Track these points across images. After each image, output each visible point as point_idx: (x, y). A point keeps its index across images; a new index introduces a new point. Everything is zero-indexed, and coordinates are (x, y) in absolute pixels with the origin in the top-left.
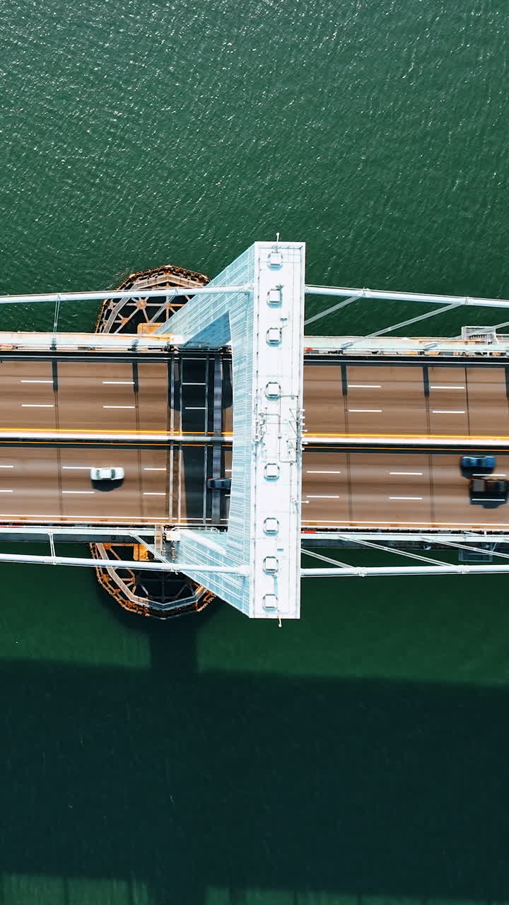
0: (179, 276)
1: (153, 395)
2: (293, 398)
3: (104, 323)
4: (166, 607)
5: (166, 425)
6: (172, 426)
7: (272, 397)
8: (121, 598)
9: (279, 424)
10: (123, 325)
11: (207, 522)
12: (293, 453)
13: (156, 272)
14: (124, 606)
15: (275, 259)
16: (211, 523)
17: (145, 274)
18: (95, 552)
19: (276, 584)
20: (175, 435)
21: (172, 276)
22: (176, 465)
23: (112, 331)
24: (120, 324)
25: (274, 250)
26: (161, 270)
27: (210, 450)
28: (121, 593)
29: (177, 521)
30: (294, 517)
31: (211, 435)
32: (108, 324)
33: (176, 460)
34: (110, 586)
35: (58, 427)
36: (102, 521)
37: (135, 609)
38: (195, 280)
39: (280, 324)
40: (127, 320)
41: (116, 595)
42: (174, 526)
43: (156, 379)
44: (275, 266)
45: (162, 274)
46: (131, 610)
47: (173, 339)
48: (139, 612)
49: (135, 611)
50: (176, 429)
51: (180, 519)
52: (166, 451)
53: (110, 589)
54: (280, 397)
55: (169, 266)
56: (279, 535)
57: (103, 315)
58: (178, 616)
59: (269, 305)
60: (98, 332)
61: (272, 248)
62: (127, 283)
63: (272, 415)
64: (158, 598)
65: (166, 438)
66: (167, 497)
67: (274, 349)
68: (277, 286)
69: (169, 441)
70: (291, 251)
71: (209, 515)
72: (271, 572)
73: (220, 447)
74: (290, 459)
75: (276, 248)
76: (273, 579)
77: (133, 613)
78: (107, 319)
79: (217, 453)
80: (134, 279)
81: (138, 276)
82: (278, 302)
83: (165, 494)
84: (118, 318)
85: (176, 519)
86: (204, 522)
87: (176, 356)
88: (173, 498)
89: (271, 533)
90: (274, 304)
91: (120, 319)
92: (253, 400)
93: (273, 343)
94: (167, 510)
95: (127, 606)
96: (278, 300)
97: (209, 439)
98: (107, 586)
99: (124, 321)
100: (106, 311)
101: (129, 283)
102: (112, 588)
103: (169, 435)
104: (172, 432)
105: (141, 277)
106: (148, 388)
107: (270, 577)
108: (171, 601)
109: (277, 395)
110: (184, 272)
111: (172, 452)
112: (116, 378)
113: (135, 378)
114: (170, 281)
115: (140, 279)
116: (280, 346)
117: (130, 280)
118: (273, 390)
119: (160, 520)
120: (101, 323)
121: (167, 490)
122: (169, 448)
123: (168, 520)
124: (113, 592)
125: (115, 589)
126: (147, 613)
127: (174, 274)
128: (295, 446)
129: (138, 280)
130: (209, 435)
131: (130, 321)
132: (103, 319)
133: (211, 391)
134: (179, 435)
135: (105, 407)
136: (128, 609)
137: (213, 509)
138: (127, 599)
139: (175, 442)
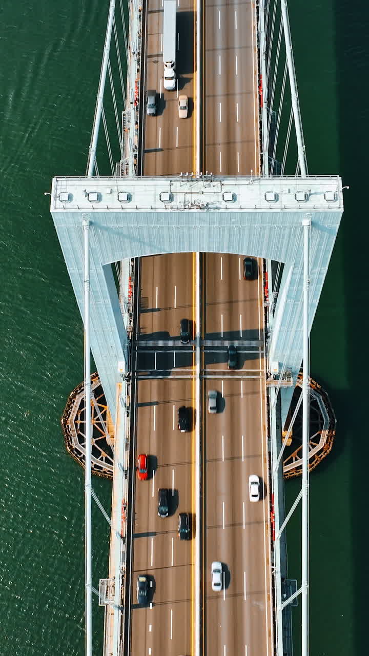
0: (70, 413)
1: (164, 390)
2: (172, 184)
3: (105, 470)
4: (327, 420)
5: (188, 381)
6: (189, 377)
7: (171, 198)
8: (322, 454)
9: (192, 193)
10: (106, 455)
11: (262, 349)
12: (214, 183)
13: (66, 430)
14: (328, 451)
15: (65, 197)
16: (263, 347)
17: (68, 439)
18: (287, 475)
19: (316, 193)
20: (195, 374)
21: (69, 419)
22: (219, 373)
23: (112, 464)
24: (106, 458)
25: (57, 199)
26: (65, 427)
27: (206, 348)
28: (318, 453)
29: (262, 372)
30: (263, 182)
31: (195, 348)
32: (105, 467)
33: (214, 373)
34: (313, 463)
35: (190, 463)
36: (265, 430)
37: (330, 443)
38: (74, 401)
39: (115, 194)
40: (103, 453)
41: (320, 458)
42: (267, 374)
43: (151, 388)
44: (70, 198)
45: (68, 426)
46: (331, 446)
47: (121, 370)
48: (332, 439)
49: (332, 443)
50: (191, 373)
51: (261, 370)
52: (207, 381)
53: (316, 462)
54: (171, 193)
55: (62, 421)
56: (278, 192)
57: (98, 471)
58: (333, 411)
59: (100, 201)
60: (112, 475)
61: (56, 200)
62: (74, 453)
63: (185, 198)
64: (320, 426)
65: (198, 381)
66: (244, 379)
67: (134, 198)
68: (86, 196)
69: (201, 379)
70: (59, 187)
71: (257, 348)
72: (307, 197)
73: (204, 341)
74: (219, 185)
75: (56, 197)
76: (312, 196)
77: (333, 443)
78: (101, 468)
79: (209, 343)
80: (71, 447)
81: (69, 445)
82: (98, 196)
83: (242, 382)
84: (102, 459)
85: (261, 373)
86: (262, 352)
87: (134, 374)
88: (244, 375)
89: (276, 197)
90: (99, 198)
91: (102, 457)
92: (173, 211)
93: (129, 198)
94: (254, 379)
95: (329, 448)
96: (96, 194)
97: (198, 349)
98: (313, 465)
99: (104, 454)
100: (95, 469)
101: (74, 451)
102: (315, 461)
103: (195, 379)
104: (193, 376)
105: (70, 442)
106: (159, 394)
107: (311, 198)
108: (321, 415)
109: (170, 195)
110: (68, 409)
111: (208, 377)
112: (151, 420)
113: (151, 404)
114: (74, 420)
115: (72, 442)
116: (132, 194)
117: (72, 450)
118: (166, 197)
119: (262, 386)
120: (105, 472)
121: (239, 380)
122: (205, 379)
123: (262, 379)
124: (318, 460)
125: (315, 459)
126: (332, 433)
127: (68, 418)
128: (208, 183)
129: (72, 445)
130: (195, 349)
131: (104, 451)
132: (101, 471)
133: (161, 348)
134: (195, 372)
135: (174, 429)
136: (330, 448)
137: (252, 346)
138: (322, 449)
139: (201, 374)
